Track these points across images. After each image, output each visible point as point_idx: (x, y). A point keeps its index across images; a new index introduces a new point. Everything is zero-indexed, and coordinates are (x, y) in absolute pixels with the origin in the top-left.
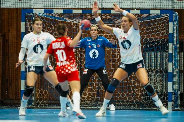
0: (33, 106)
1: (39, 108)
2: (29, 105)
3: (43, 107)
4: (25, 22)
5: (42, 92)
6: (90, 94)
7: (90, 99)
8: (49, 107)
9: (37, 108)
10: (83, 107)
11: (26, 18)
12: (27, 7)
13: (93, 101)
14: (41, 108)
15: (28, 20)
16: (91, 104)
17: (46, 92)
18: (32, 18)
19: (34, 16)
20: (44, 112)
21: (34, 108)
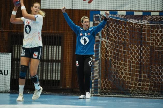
0: (98, 94)
1: (104, 96)
2: (95, 93)
3: (107, 95)
4: (92, 22)
5: (106, 82)
6: (148, 85)
7: (148, 89)
8: (113, 96)
9: (102, 96)
10: (142, 96)
11: (94, 19)
12: (95, 9)
13: (151, 91)
14: (105, 96)
15: (95, 20)
16: (149, 94)
17: (110, 82)
18: (99, 18)
19: (101, 17)
20: (108, 99)
21: (99, 96)
